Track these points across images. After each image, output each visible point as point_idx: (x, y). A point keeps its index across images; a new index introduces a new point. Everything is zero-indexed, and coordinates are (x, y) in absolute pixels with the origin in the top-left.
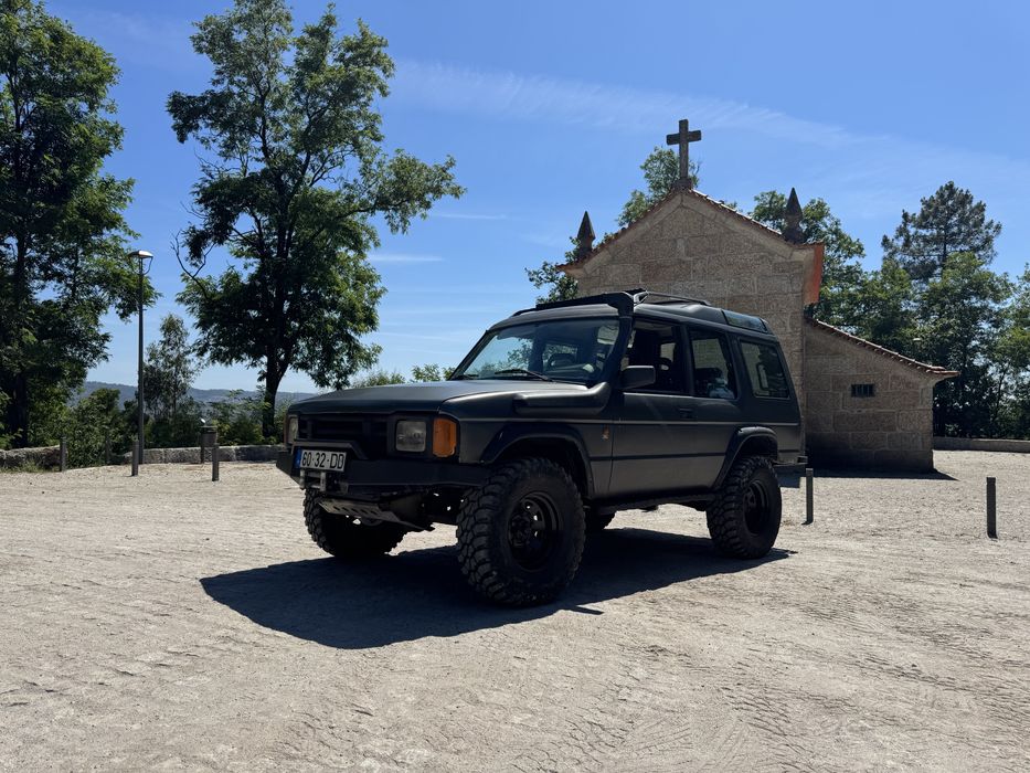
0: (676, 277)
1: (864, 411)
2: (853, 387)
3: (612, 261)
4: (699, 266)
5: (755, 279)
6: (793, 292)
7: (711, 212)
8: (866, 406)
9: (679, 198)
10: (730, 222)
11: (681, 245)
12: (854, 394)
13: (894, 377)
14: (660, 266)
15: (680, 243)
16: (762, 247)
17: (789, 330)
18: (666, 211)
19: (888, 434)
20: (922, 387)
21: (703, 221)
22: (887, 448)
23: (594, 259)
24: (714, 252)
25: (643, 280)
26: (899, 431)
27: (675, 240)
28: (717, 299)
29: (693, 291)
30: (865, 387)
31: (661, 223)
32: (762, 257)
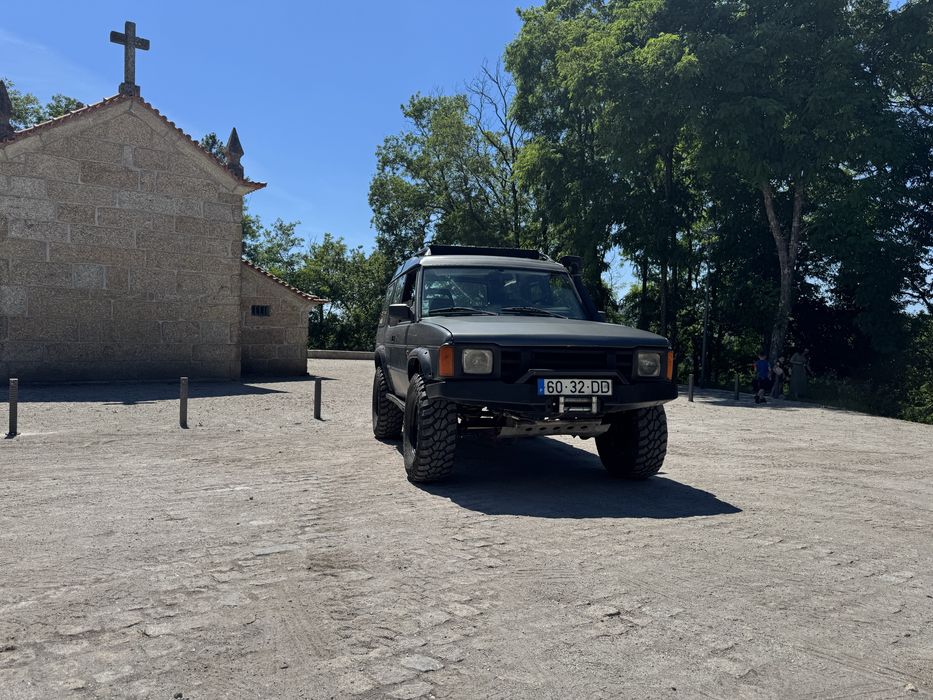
0: (123, 185)
1: (261, 327)
2: (253, 307)
3: (43, 149)
4: (146, 179)
5: (202, 204)
6: (235, 222)
7: (161, 128)
8: (263, 324)
9: (128, 103)
10: (181, 144)
11: (128, 154)
12: (253, 313)
13: (284, 302)
14: (104, 170)
15: (127, 151)
16: (209, 176)
17: (230, 255)
18: (112, 112)
19: (278, 346)
20: (302, 310)
21: (152, 135)
22: (277, 358)
23: (20, 142)
24: (163, 168)
25: (82, 180)
26: (285, 344)
27: (122, 146)
28: (166, 216)
29: (140, 203)
30: (262, 307)
31: (106, 123)
32: (208, 184)
